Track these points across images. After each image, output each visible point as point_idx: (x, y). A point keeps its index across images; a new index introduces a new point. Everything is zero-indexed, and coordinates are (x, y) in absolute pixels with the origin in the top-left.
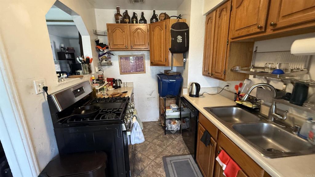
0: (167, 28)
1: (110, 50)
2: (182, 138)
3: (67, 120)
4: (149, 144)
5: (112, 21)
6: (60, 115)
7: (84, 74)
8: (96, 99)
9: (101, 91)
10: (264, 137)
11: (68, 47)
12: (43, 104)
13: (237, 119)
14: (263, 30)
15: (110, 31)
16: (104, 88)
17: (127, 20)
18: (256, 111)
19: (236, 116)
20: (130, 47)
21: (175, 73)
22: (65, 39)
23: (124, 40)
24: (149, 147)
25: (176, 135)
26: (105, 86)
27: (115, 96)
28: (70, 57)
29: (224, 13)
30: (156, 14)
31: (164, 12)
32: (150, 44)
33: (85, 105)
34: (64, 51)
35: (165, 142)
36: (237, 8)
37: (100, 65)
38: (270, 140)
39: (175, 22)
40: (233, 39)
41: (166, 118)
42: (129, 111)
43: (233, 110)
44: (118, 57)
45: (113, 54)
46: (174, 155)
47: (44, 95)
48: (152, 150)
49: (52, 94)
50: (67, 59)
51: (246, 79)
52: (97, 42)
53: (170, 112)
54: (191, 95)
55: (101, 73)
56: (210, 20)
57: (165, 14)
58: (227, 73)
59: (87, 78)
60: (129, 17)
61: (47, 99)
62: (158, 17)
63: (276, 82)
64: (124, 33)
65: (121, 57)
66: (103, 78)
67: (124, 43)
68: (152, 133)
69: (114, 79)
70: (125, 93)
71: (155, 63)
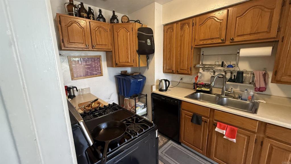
0: (133, 31)
14: (224, 42)
15: (63, 24)
23: (84, 37)
29: (185, 26)
30: (116, 15)
36: (200, 25)
40: (196, 45)
44: (67, 58)
51: (199, 73)
53: (139, 110)
54: (161, 90)
56: (169, 30)
58: (192, 70)
64: (83, 29)
67: (85, 41)
71: (121, 64)
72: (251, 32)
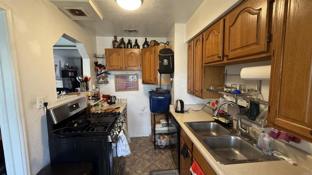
0: (156, 53)
1: (106, 70)
2: (171, 154)
3: (60, 132)
4: (139, 158)
5: (110, 46)
6: (55, 127)
7: (82, 91)
8: (89, 114)
9: (96, 107)
10: (233, 149)
11: (72, 66)
12: (42, 117)
13: (214, 134)
14: (222, 59)
15: (107, 55)
16: (98, 104)
17: (123, 46)
18: (229, 126)
19: (214, 131)
20: (124, 68)
21: (165, 90)
22: (70, 59)
23: (119, 62)
24: (138, 161)
25: (165, 150)
26: (100, 102)
27: (108, 111)
28: (73, 75)
29: (198, 43)
30: (147, 41)
31: (153, 39)
32: (142, 65)
33: (79, 119)
34: (68, 69)
35: (154, 157)
36: (206, 40)
37: (98, 83)
38: (237, 152)
39: (163, 48)
40: (205, 64)
41: (156, 133)
42: (118, 125)
43: (210, 125)
44: (114, 76)
45: (109, 74)
46: (161, 169)
47: (44, 109)
48: (140, 165)
49: (51, 108)
50: (70, 77)
51: (221, 98)
52: (96, 63)
53: (159, 127)
54: (177, 111)
55: (97, 90)
56: (190, 47)
57: (155, 41)
58: (203, 92)
59: (83, 95)
60: (124, 44)
61: (45, 113)
62: (149, 44)
63: (241, 100)
64: (119, 56)
65: (117, 77)
66: (99, 95)
67: (120, 64)
68: (142, 148)
69: (109, 96)
70: (117, 109)
71: (146, 82)
72: (241, 46)
